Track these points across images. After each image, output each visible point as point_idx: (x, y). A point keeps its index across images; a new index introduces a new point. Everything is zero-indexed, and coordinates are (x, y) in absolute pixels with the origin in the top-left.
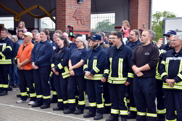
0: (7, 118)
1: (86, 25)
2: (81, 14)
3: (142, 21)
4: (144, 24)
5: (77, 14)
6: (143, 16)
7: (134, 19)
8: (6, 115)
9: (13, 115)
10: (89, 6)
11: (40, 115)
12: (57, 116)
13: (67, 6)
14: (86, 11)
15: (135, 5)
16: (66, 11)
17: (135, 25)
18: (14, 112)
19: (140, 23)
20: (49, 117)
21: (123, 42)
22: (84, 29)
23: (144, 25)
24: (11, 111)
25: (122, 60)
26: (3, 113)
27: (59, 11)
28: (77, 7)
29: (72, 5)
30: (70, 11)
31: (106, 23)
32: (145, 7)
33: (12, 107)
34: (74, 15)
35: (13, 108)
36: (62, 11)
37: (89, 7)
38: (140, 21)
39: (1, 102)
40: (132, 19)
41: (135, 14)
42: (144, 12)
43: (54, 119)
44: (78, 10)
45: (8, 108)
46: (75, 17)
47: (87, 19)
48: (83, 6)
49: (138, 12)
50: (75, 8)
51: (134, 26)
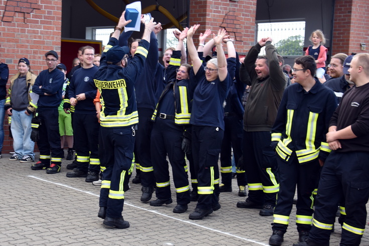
0: (74, 217)
1: (245, 44)
2: (235, 22)
3: (358, 38)
4: (362, 43)
5: (229, 21)
6: (360, 27)
7: (343, 33)
8: (74, 210)
9: (85, 211)
10: (253, 6)
11: (135, 215)
12: (167, 221)
13: (210, 6)
14: (246, 15)
15: (346, 6)
16: (207, 15)
17: (343, 44)
18: (89, 207)
19: (353, 41)
20: (152, 222)
21: (316, 78)
22: (241, 50)
23: (361, 45)
24: (84, 203)
25: (317, 115)
26: (70, 205)
27: (195, 16)
28: (230, 9)
29: (220, 4)
30: (214, 15)
31: (295, 41)
32: (366, 11)
33: (88, 195)
34: (223, 23)
35: (90, 198)
36: (200, 15)
37: (253, 8)
38: (354, 37)
39: (73, 184)
40: (338, 34)
41: (344, 23)
42: (364, 21)
43: (160, 226)
44: (231, 13)
45: (81, 197)
46: (224, 28)
47: (247, 32)
48: (240, 6)
49: (350, 19)
50: (225, 11)
51: (343, 47)
